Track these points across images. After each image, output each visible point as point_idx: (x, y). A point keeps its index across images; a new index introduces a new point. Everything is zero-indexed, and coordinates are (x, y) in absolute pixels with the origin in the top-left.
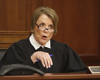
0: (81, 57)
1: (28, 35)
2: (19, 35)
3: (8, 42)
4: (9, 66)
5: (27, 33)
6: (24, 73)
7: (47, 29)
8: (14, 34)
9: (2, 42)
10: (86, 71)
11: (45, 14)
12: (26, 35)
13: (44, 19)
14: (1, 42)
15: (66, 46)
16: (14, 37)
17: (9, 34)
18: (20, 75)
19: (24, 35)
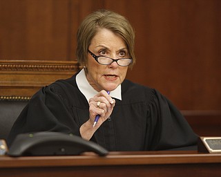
0: (187, 117)
1: (73, 69)
2: (52, 68)
3: (29, 84)
4: (31, 135)
5: (70, 65)
6: (63, 150)
7: (116, 61)
8: (42, 68)
9: (17, 85)
10: (196, 147)
11: (106, 28)
12: (67, 69)
13: (106, 38)
14: (15, 83)
15: (155, 93)
16: (43, 73)
17: (31, 68)
18: (55, 155)
19: (63, 69)
